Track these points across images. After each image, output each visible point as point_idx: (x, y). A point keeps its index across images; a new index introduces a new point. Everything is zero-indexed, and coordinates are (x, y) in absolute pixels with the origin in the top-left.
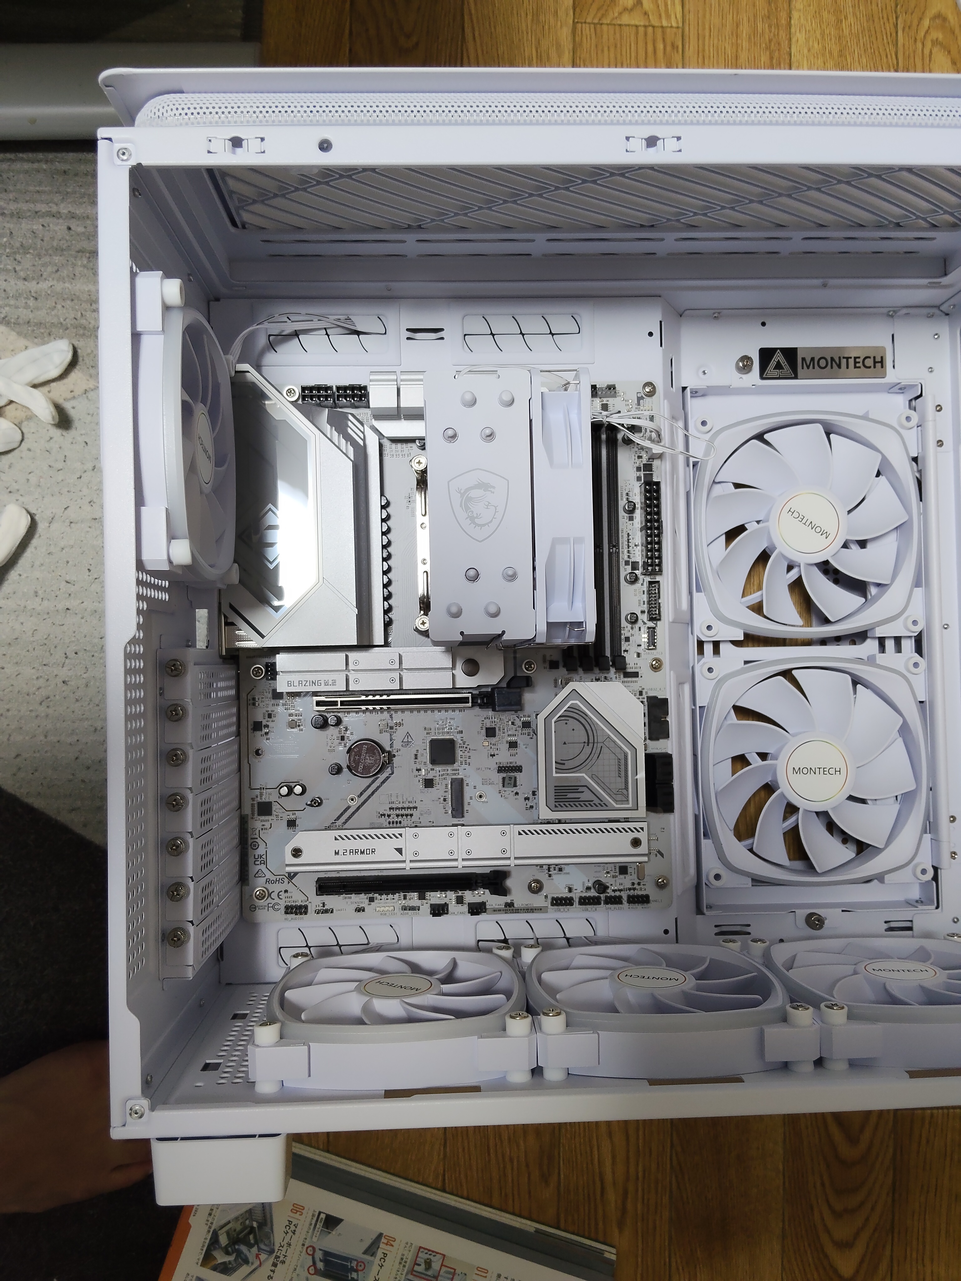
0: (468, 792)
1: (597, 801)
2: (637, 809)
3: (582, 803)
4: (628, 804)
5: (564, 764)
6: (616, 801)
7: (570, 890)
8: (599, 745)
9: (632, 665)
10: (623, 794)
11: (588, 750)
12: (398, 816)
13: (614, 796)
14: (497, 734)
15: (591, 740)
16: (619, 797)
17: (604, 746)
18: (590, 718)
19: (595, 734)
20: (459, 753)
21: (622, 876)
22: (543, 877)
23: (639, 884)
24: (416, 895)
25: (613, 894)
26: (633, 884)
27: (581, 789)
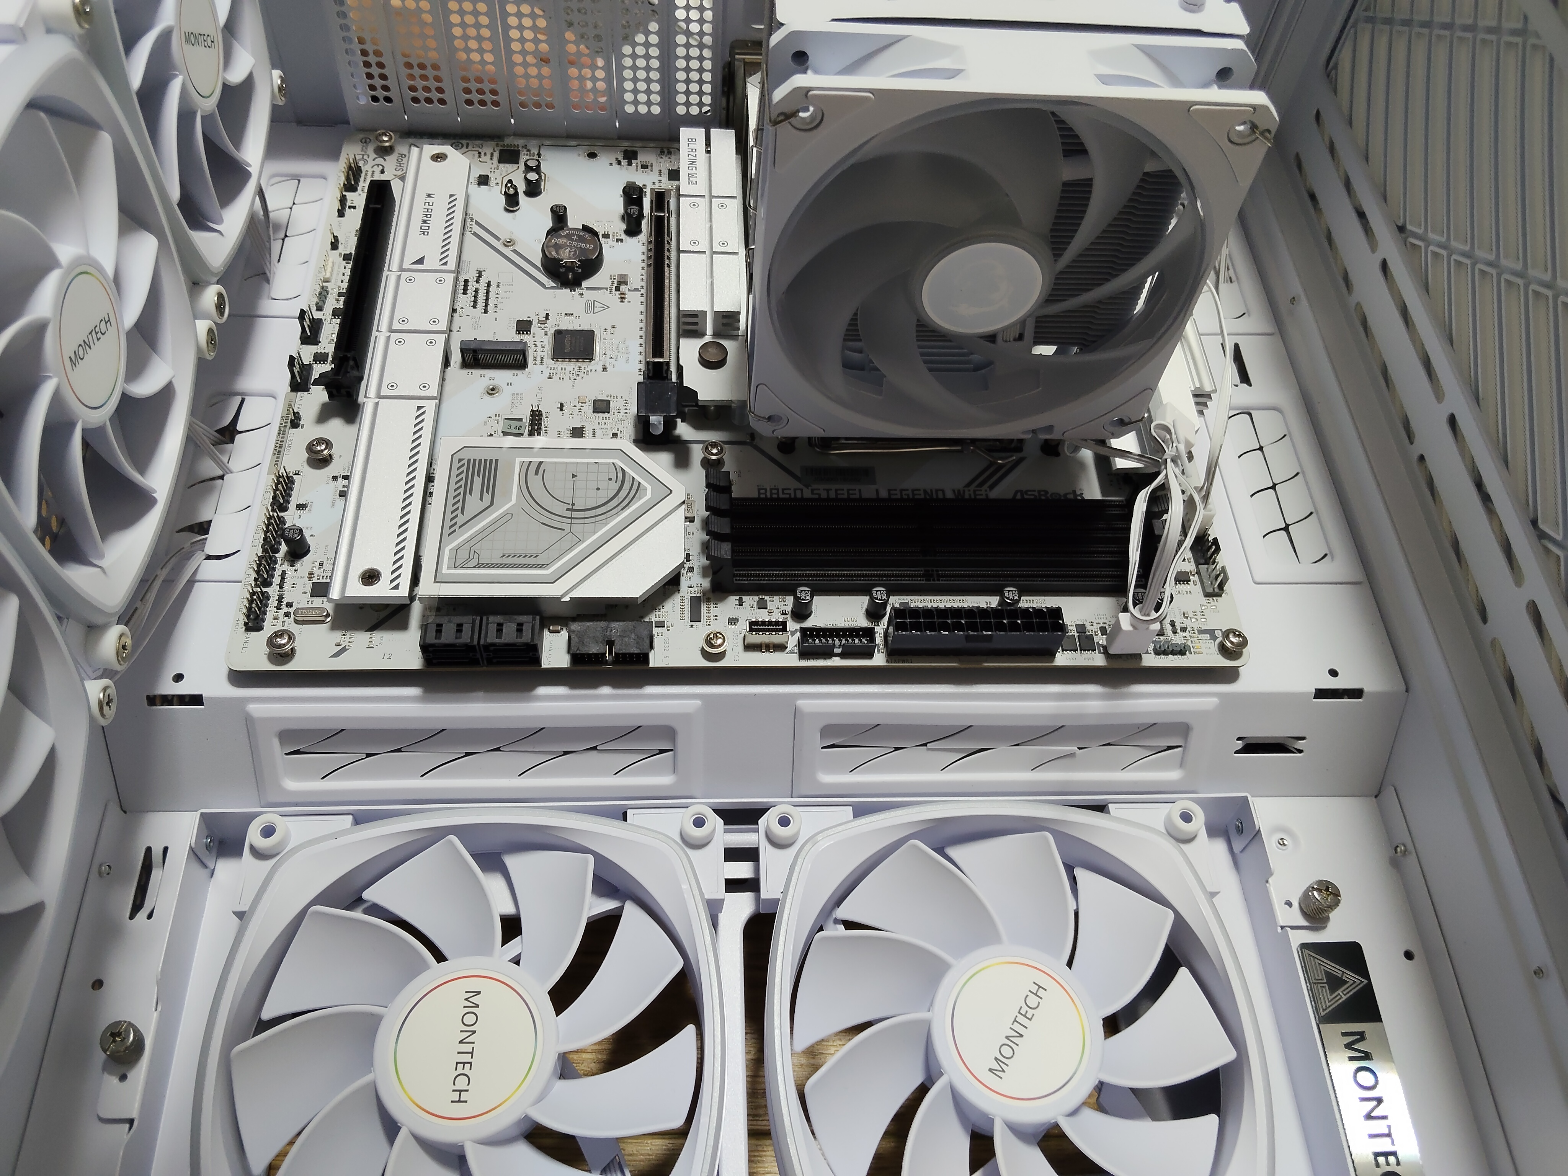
0: (501, 377)
1: (461, 519)
2: (435, 582)
3: (461, 497)
4: (448, 568)
5: (537, 473)
6: (457, 549)
7: (301, 507)
8: (567, 527)
9: (714, 611)
10: (469, 559)
11: (560, 509)
12: (476, 291)
13: (467, 546)
14: (597, 415)
15: (575, 515)
16: (463, 554)
17: (564, 533)
18: (617, 514)
19: (587, 521)
20: (570, 366)
21: (308, 589)
22: (334, 469)
23: (287, 615)
24: (341, 305)
25: (278, 573)
26: (289, 605)
27: (487, 497)
